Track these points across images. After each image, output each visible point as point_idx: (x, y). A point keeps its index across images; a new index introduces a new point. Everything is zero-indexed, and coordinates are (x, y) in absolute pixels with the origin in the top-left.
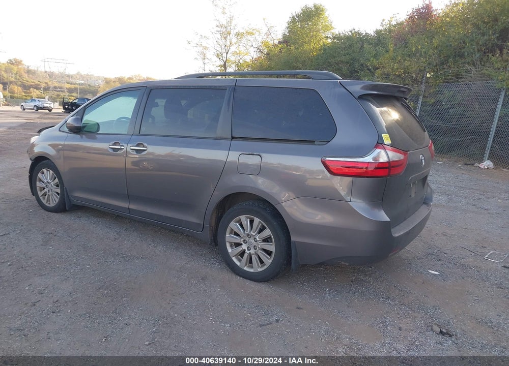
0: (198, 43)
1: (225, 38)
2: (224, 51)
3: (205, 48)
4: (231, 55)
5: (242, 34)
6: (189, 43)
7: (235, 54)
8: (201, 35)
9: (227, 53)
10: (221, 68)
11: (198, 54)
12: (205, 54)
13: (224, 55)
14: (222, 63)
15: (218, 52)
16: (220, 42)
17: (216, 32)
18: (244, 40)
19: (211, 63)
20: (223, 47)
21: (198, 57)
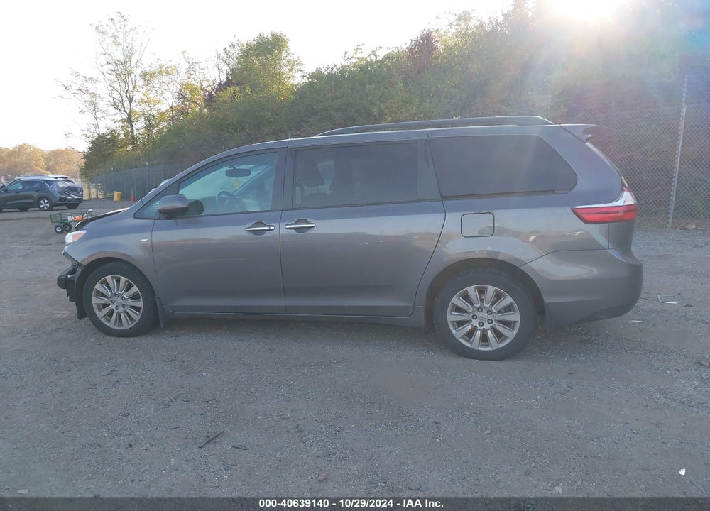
0: (82, 88)
1: (124, 80)
2: (124, 98)
3: (94, 95)
4: (136, 104)
5: (152, 74)
6: (66, 88)
7: (141, 102)
8: (85, 77)
9: (131, 102)
10: (123, 123)
11: (86, 104)
12: (95, 105)
13: (127, 104)
14: (125, 116)
15: (116, 101)
16: (117, 86)
17: (109, 72)
18: (155, 82)
19: (107, 117)
20: (123, 93)
21: (85, 110)
